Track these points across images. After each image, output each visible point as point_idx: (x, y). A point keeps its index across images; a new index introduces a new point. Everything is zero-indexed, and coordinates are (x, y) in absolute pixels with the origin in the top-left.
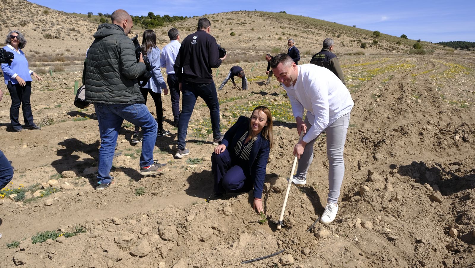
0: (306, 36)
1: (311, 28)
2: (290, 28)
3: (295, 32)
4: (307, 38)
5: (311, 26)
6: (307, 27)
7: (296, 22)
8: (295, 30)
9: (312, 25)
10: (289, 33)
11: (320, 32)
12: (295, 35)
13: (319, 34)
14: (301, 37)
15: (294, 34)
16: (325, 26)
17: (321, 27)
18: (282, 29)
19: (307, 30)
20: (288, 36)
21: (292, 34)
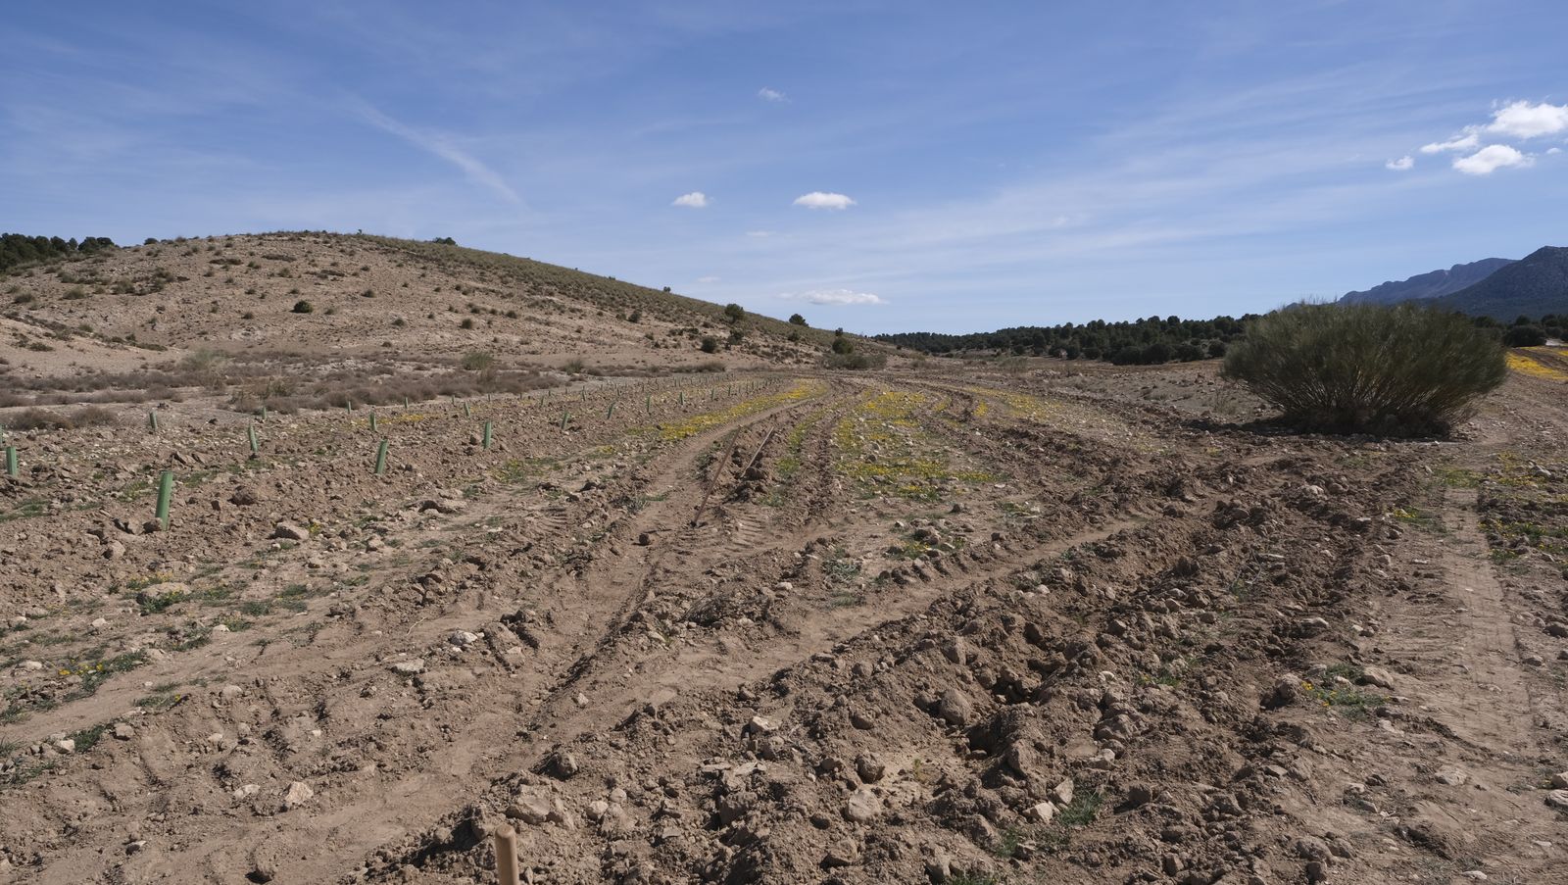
0: (545, 318)
1: (551, 294)
2: (487, 292)
3: (506, 306)
4: (548, 324)
5: (546, 287)
6: (536, 289)
7: (501, 273)
8: (503, 297)
9: (548, 283)
10: (489, 308)
11: (578, 307)
12: (511, 315)
13: (578, 310)
14: (530, 319)
15: (506, 312)
16: (589, 288)
17: (577, 291)
18: (464, 293)
19: (538, 297)
20: (490, 316)
21: (499, 310)
